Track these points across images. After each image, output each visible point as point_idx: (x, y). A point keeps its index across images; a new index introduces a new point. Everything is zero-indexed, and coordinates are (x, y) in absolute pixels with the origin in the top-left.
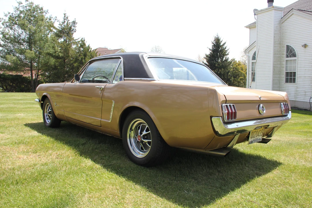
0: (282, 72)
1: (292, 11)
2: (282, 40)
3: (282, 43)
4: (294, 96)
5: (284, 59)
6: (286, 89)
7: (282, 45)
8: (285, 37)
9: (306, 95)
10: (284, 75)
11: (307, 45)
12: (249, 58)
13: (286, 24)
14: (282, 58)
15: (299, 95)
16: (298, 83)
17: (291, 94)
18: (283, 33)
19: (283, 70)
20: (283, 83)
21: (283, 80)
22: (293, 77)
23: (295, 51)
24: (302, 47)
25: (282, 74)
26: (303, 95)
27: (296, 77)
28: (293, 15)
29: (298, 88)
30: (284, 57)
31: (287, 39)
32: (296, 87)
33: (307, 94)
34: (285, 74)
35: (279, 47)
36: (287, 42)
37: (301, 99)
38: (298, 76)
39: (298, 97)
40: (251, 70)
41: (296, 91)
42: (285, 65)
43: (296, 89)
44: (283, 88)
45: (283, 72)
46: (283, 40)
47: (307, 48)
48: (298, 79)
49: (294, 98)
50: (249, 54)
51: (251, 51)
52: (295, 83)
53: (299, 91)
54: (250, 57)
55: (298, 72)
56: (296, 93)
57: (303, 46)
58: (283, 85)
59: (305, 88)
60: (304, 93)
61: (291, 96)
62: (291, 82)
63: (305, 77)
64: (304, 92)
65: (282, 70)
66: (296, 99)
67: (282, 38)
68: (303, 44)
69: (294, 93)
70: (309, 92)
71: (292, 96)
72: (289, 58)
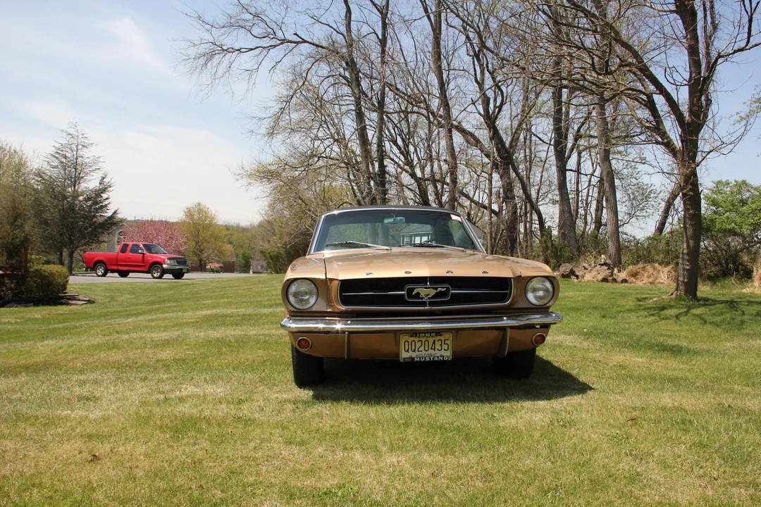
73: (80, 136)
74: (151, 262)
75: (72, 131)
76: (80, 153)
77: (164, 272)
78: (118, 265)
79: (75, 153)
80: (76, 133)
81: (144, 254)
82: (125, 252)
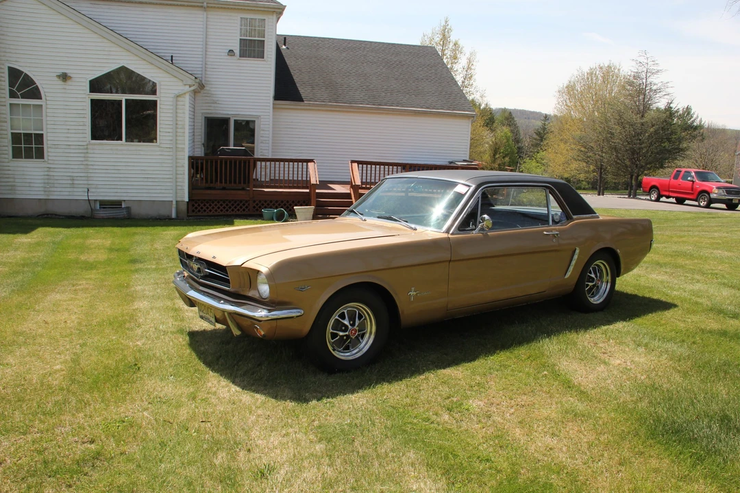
4: (42, 189)
5: (3, 100)
6: (16, 173)
9: (76, 186)
10: (6, 140)
11: (69, 75)
15: (56, 185)
16: (50, 158)
17: (32, 185)
19: (5, 128)
20: (7, 160)
21: (6, 152)
22: (34, 146)
23: (38, 83)
24: (56, 79)
26: (69, 186)
27: (45, 146)
29: (52, 170)
30: (4, 95)
31: (8, 50)
32: (46, 169)
33: (76, 182)
34: (10, 136)
37: (62, 193)
38: (49, 142)
39: (55, 189)
41: (46, 177)
42: (8, 117)
43: (46, 173)
44: (7, 172)
45: (5, 132)
47: (69, 82)
48: (50, 150)
49: (42, 193)
52: (43, 158)
53: (56, 178)
55: (49, 134)
56: (46, 181)
57: (59, 76)
58: (8, 164)
59: (71, 170)
60: (70, 182)
61: (34, 189)
62: (29, 157)
63: (68, 147)
64: (69, 178)
66: (48, 195)
68: (60, 71)
69: (42, 181)
70: (83, 178)
71: (37, 189)
72: (21, 99)
73: (650, 63)
74: (699, 190)
75: (642, 60)
76: (649, 80)
77: (711, 201)
78: (669, 191)
79: (644, 81)
80: (646, 61)
81: (693, 181)
82: (677, 179)
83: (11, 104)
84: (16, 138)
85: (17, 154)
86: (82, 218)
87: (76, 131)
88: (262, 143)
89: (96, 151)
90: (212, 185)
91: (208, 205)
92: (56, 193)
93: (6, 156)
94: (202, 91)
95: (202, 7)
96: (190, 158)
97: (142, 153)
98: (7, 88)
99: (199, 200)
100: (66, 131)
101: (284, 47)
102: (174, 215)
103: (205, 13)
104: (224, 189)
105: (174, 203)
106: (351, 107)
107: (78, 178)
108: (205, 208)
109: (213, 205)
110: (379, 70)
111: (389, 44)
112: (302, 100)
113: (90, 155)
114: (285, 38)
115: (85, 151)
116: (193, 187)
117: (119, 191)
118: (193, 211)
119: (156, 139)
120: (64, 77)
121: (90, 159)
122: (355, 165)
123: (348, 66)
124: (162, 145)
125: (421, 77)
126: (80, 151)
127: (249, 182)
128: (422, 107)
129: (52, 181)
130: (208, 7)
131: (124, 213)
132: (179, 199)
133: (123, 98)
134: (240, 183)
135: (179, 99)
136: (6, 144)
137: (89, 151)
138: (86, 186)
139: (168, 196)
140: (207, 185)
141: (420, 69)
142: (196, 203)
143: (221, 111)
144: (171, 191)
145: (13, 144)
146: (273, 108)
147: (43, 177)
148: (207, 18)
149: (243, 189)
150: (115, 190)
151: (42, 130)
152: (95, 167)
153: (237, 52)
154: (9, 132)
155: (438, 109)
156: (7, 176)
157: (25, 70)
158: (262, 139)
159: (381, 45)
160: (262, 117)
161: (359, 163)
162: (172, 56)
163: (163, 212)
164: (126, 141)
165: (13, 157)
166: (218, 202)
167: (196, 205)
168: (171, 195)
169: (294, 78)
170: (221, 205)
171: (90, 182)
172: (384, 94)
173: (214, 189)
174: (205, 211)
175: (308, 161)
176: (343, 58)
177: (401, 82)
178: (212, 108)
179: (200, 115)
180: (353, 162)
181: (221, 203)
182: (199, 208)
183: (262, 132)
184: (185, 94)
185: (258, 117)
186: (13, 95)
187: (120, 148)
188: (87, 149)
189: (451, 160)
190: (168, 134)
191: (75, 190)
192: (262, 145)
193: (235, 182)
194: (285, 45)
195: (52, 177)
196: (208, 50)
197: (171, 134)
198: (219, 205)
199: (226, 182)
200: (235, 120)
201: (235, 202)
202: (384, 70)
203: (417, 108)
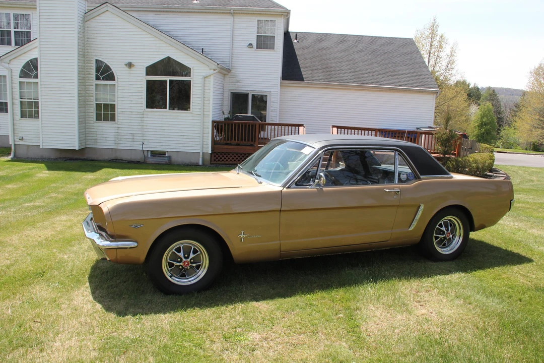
0: (88, 103)
1: (105, 5)
2: (87, 49)
3: (87, 55)
4: (113, 142)
5: (92, 81)
6: (98, 130)
7: (87, 58)
8: (91, 45)
9: (135, 140)
10: (92, 109)
11: (133, 63)
12: (11, 72)
13: (93, 23)
14: (88, 80)
15: (122, 140)
16: (119, 121)
17: (107, 139)
18: (88, 38)
19: (92, 100)
20: (92, 122)
21: (92, 117)
22: (109, 112)
23: (113, 70)
24: (125, 66)
25: (89, 106)
26: (130, 140)
27: (116, 113)
28: (107, 13)
29: (120, 129)
30: (92, 79)
31: (96, 49)
32: (116, 128)
33: (135, 138)
34: (95, 106)
35: (82, 62)
36: (96, 54)
37: (126, 145)
38: (119, 110)
39: (122, 142)
40: (17, 96)
42: (94, 93)
43: (117, 131)
44: (92, 130)
45: (92, 103)
46: (89, 51)
47: (133, 69)
48: (119, 115)
49: (113, 144)
50: (10, 66)
51: (15, 60)
52: (115, 121)
53: (122, 134)
54: (13, 71)
55: (119, 105)
56: (116, 136)
57: (126, 65)
58: (93, 125)
59: (132, 129)
60: (131, 137)
61: (108, 141)
62: (106, 119)
63: (131, 113)
64: (131, 135)
65: (89, 100)
66: (117, 146)
67: (87, 47)
68: (127, 61)
69: (113, 136)
70: (140, 135)
71: (110, 142)
72: (102, 81)
83: (96, 84)
84: (98, 106)
85: (99, 118)
86: (138, 162)
87: (137, 102)
88: (271, 111)
89: (149, 116)
90: (228, 142)
91: (225, 156)
92: (122, 145)
93: (92, 119)
94: (229, 74)
95: (230, 13)
96: (213, 122)
97: (179, 117)
98: (94, 73)
99: (219, 153)
100: (130, 102)
101: (295, 41)
102: (201, 163)
103: (232, 18)
104: (238, 145)
105: (201, 154)
106: (341, 85)
107: (137, 135)
108: (223, 158)
109: (229, 156)
110: (366, 57)
111: (377, 37)
112: (302, 80)
113: (145, 119)
114: (296, 35)
115: (142, 116)
116: (214, 143)
117: (164, 144)
118: (215, 160)
119: (190, 108)
120: (130, 65)
121: (145, 122)
122: (335, 129)
123: (342, 54)
124: (193, 113)
125: (398, 62)
126: (139, 116)
127: (255, 141)
128: (395, 85)
129: (120, 137)
130: (234, 13)
131: (165, 160)
132: (205, 151)
133: (168, 79)
134: (249, 140)
135: (206, 79)
136: (92, 111)
137: (145, 116)
138: (142, 141)
139: (197, 149)
140: (225, 142)
141: (399, 56)
142: (217, 154)
143: (243, 88)
144: (199, 146)
145: (96, 111)
146: (281, 86)
147: (114, 134)
148: (233, 21)
149: (252, 145)
150: (161, 144)
151: (115, 101)
152: (148, 127)
153: (255, 45)
154: (95, 102)
155: (408, 86)
156: (92, 133)
157: (106, 62)
158: (272, 108)
159: (370, 38)
160: (272, 92)
161: (338, 127)
162: (203, 49)
163: (194, 160)
164: (169, 109)
165: (97, 120)
166: (233, 155)
167: (217, 156)
168: (199, 148)
169: (300, 63)
170: (235, 157)
171: (144, 138)
172: (366, 75)
173: (231, 144)
174: (223, 160)
175: (299, 125)
176: (339, 48)
177: (382, 66)
178: (236, 86)
179: (228, 91)
180: (333, 126)
181: (235, 155)
182: (219, 158)
183: (272, 104)
184: (210, 75)
185: (269, 92)
186: (98, 78)
187: (165, 114)
188: (143, 115)
189: (418, 127)
190: (198, 105)
191: (135, 143)
192: (271, 113)
193: (245, 140)
194: (296, 39)
195: (120, 134)
196: (234, 44)
197: (200, 105)
198: (233, 156)
199: (238, 140)
200: (252, 95)
201: (245, 155)
202: (369, 57)
203: (392, 85)
